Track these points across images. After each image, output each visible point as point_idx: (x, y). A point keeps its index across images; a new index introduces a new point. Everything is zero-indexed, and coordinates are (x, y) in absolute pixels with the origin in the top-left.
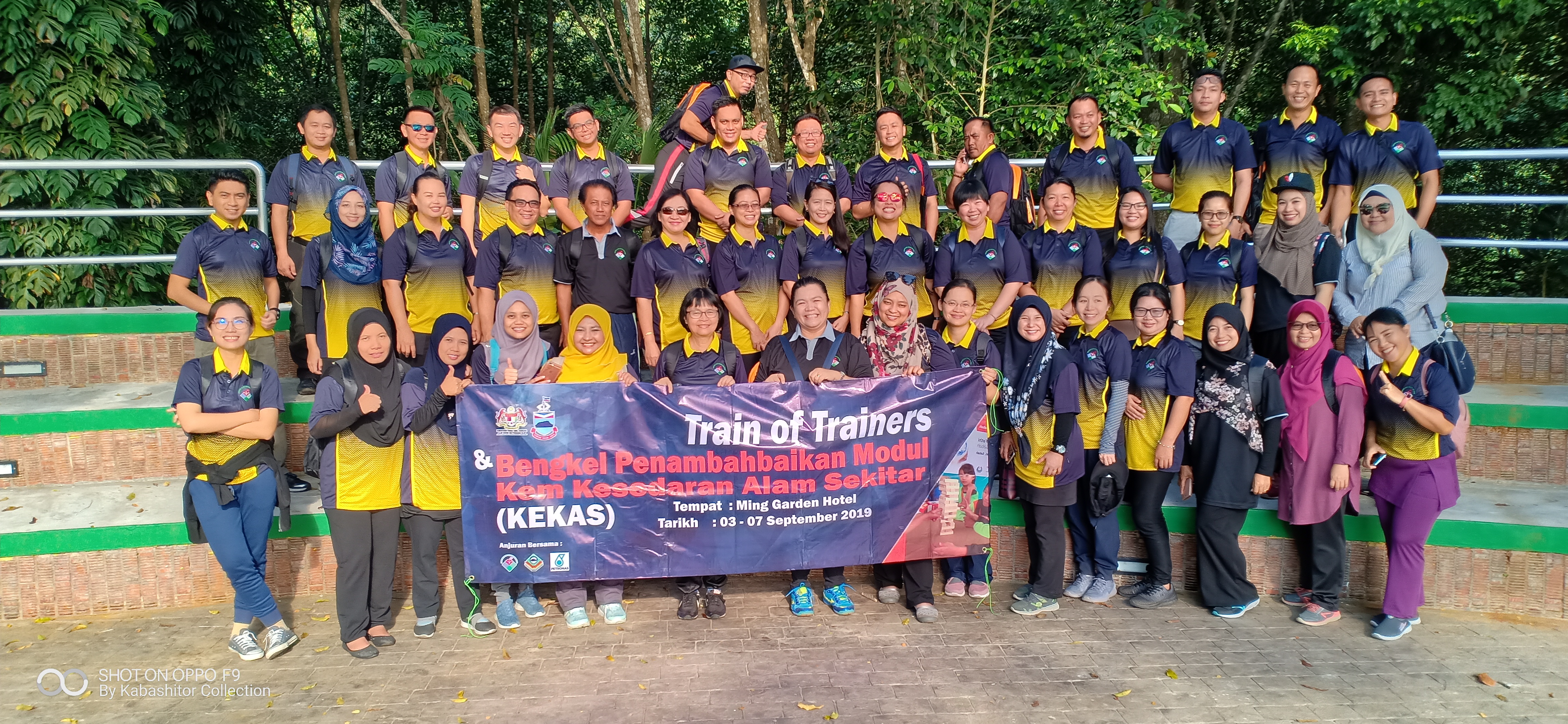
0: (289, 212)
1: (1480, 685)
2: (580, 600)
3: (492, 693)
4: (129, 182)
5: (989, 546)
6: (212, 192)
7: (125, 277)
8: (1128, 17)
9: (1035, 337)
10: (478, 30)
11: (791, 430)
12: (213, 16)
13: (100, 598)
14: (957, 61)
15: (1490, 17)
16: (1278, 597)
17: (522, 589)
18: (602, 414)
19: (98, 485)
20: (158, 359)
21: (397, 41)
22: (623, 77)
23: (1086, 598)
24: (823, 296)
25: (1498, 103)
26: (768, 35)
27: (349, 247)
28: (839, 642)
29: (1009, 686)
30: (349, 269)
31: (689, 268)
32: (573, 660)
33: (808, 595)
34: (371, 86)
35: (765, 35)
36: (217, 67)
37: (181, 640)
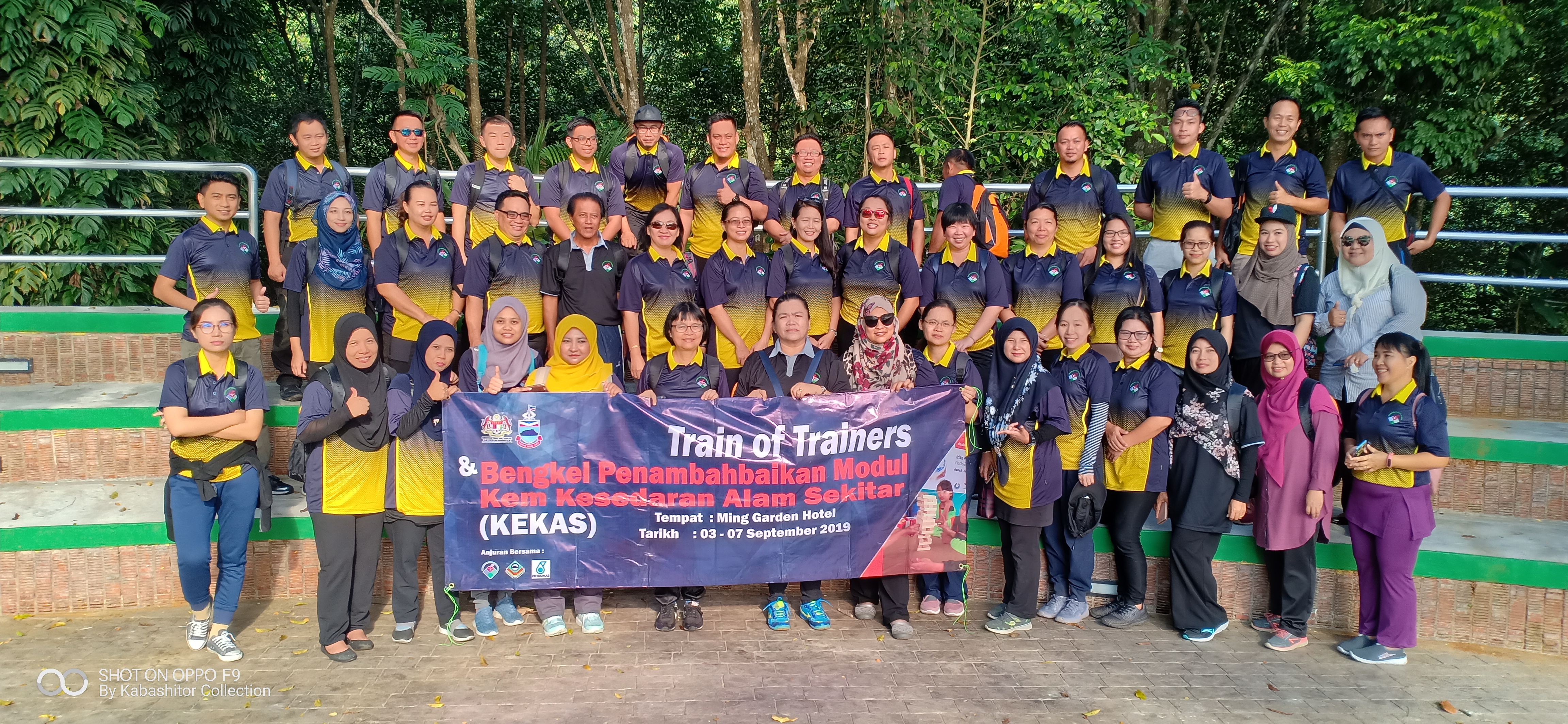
0: (282, 219)
1: (1442, 713)
2: (558, 608)
3: (468, 699)
4: (119, 182)
5: (965, 562)
6: (204, 194)
7: (112, 277)
8: (1115, 46)
9: (1019, 359)
10: (472, 42)
11: (772, 444)
12: (208, 20)
13: (80, 596)
14: (946, 85)
15: (1468, 57)
16: (1248, 622)
17: (500, 596)
18: (586, 424)
19: (80, 483)
20: (145, 360)
21: (390, 49)
22: (615, 91)
23: (1059, 619)
24: (805, 312)
25: (1474, 141)
26: (760, 54)
27: (335, 252)
28: (815, 656)
29: (981, 704)
30: (334, 275)
31: (676, 283)
32: (550, 668)
33: (785, 609)
34: (363, 94)
35: (757, 55)
36: (211, 71)
37: (160, 640)
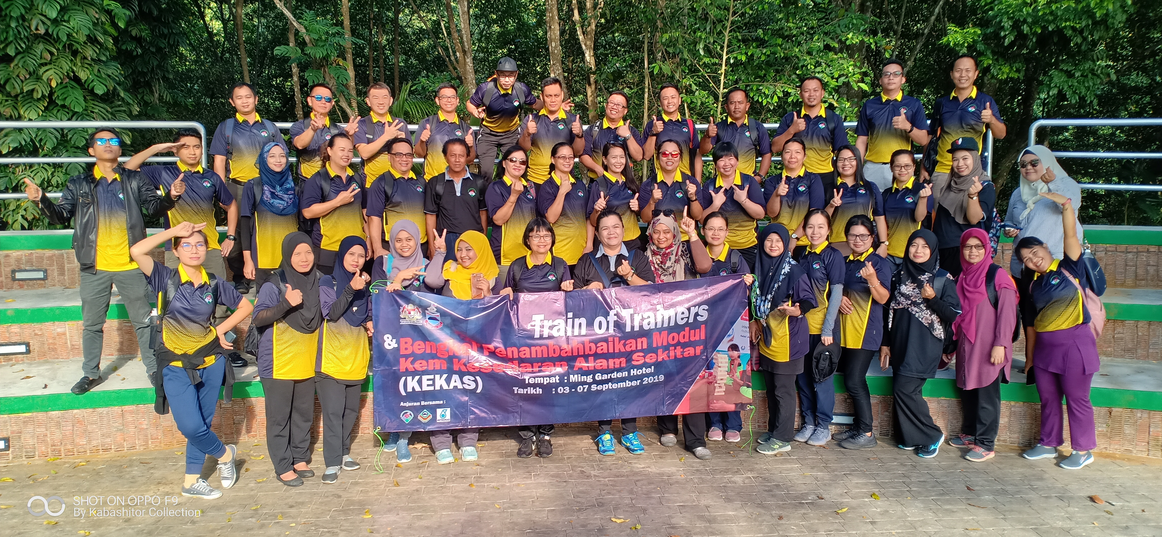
0: (227, 160)
1: (1093, 504)
2: (448, 444)
3: (390, 511)
9: (775, 254)
10: (347, 24)
11: (608, 324)
12: (151, 13)
13: (94, 443)
14: (704, 50)
15: (1090, 23)
22: (453, 58)
23: (810, 442)
25: (1094, 84)
26: (560, 27)
27: (274, 187)
28: (636, 474)
29: (761, 505)
30: (275, 204)
31: (523, 203)
32: (445, 487)
33: (611, 440)
35: (557, 28)
36: (153, 50)
37: (157, 474)
